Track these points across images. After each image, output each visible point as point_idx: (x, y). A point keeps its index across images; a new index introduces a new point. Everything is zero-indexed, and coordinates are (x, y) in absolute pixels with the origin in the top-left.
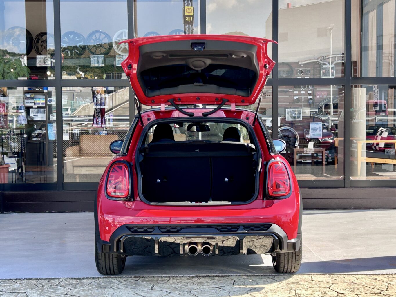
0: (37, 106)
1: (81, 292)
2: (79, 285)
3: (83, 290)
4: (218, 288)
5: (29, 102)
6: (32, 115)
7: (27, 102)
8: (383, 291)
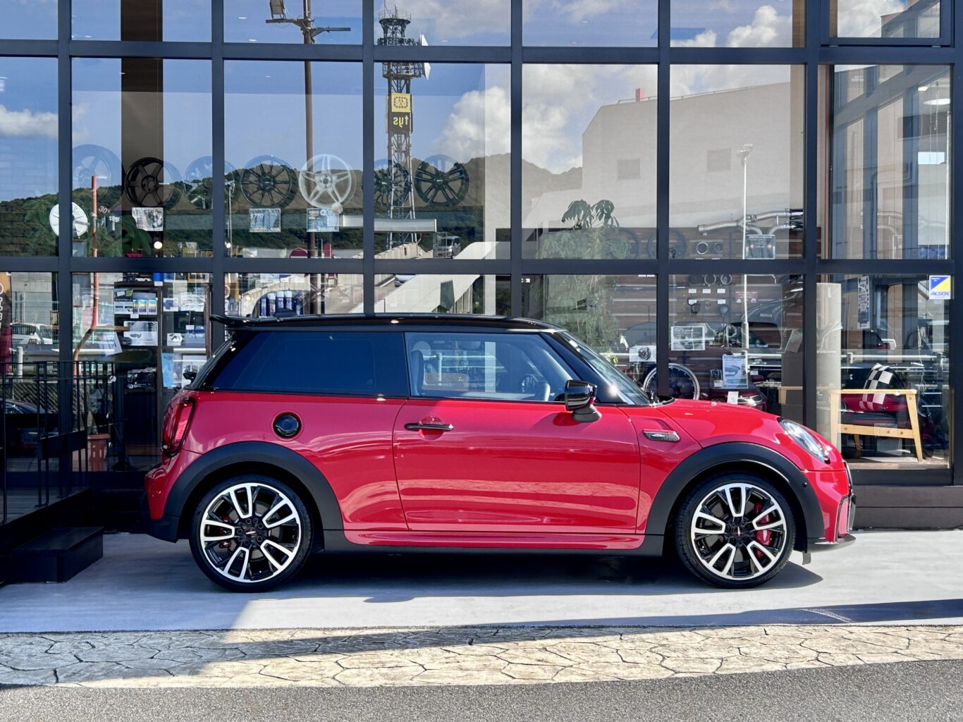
0: (140, 315)
4: (594, 643)
5: (122, 307)
7: (119, 307)
8: (900, 650)
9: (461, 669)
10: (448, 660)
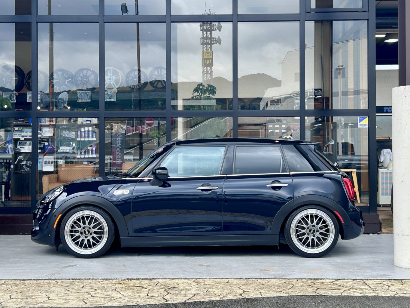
0: (24, 139)
1: (20, 289)
2: (21, 284)
3: (23, 288)
4: (142, 287)
5: (17, 135)
6: (19, 147)
7: (15, 135)
8: (285, 290)
9: (66, 299)
10: (64, 295)
